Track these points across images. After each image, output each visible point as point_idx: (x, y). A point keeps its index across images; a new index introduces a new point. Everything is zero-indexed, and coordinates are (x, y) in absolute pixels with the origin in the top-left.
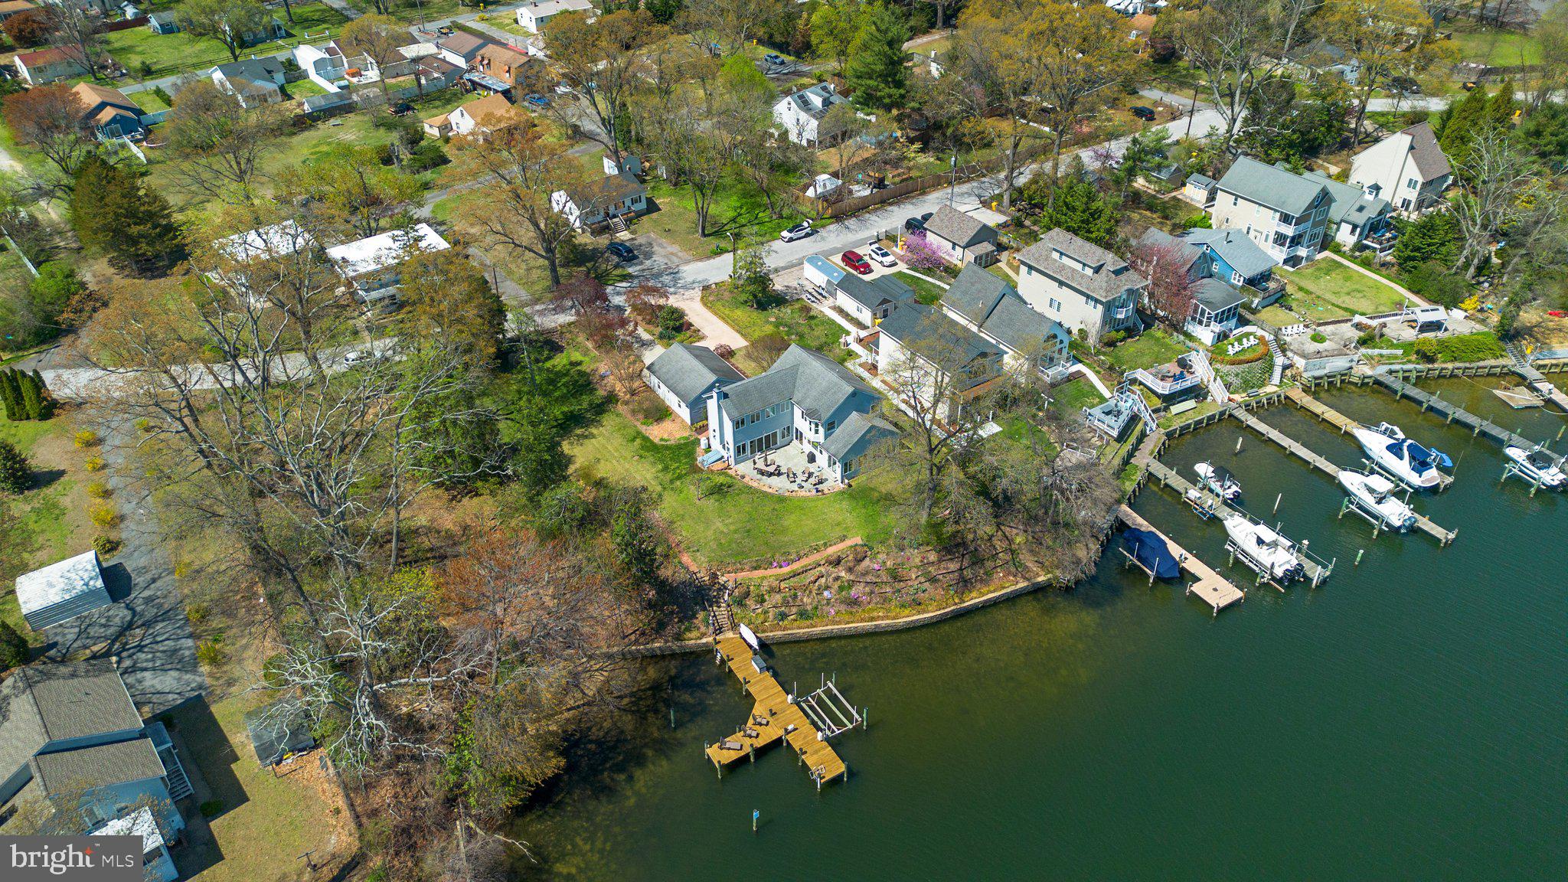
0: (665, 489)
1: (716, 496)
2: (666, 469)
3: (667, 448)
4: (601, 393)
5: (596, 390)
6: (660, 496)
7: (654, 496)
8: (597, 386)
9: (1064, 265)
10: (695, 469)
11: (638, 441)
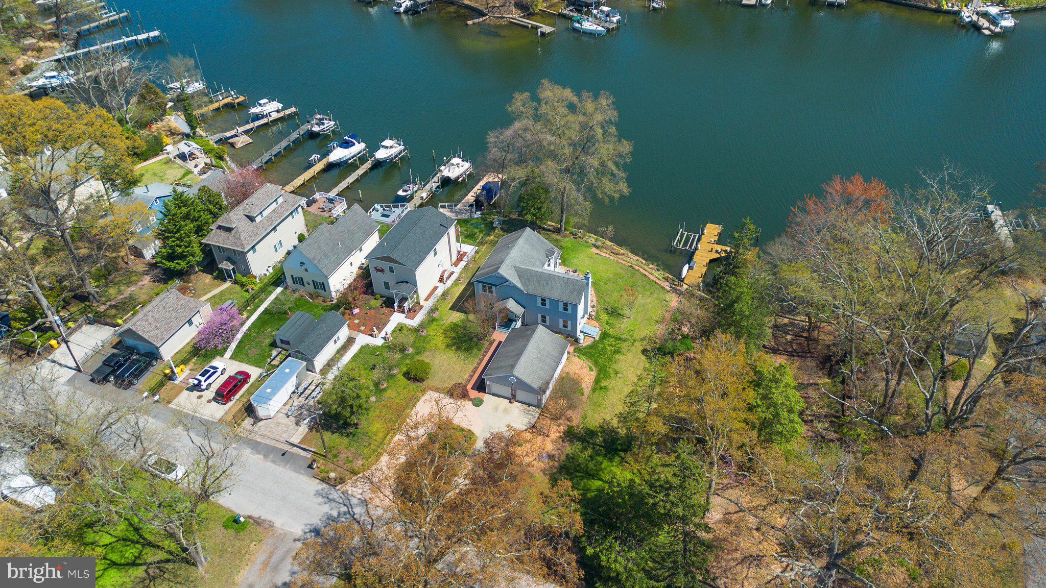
0: (634, 341)
1: (620, 311)
2: (617, 351)
3: (596, 363)
4: (569, 449)
5: (567, 455)
6: (643, 339)
7: (645, 343)
8: (563, 457)
9: (267, 217)
10: (604, 335)
11: (604, 384)
